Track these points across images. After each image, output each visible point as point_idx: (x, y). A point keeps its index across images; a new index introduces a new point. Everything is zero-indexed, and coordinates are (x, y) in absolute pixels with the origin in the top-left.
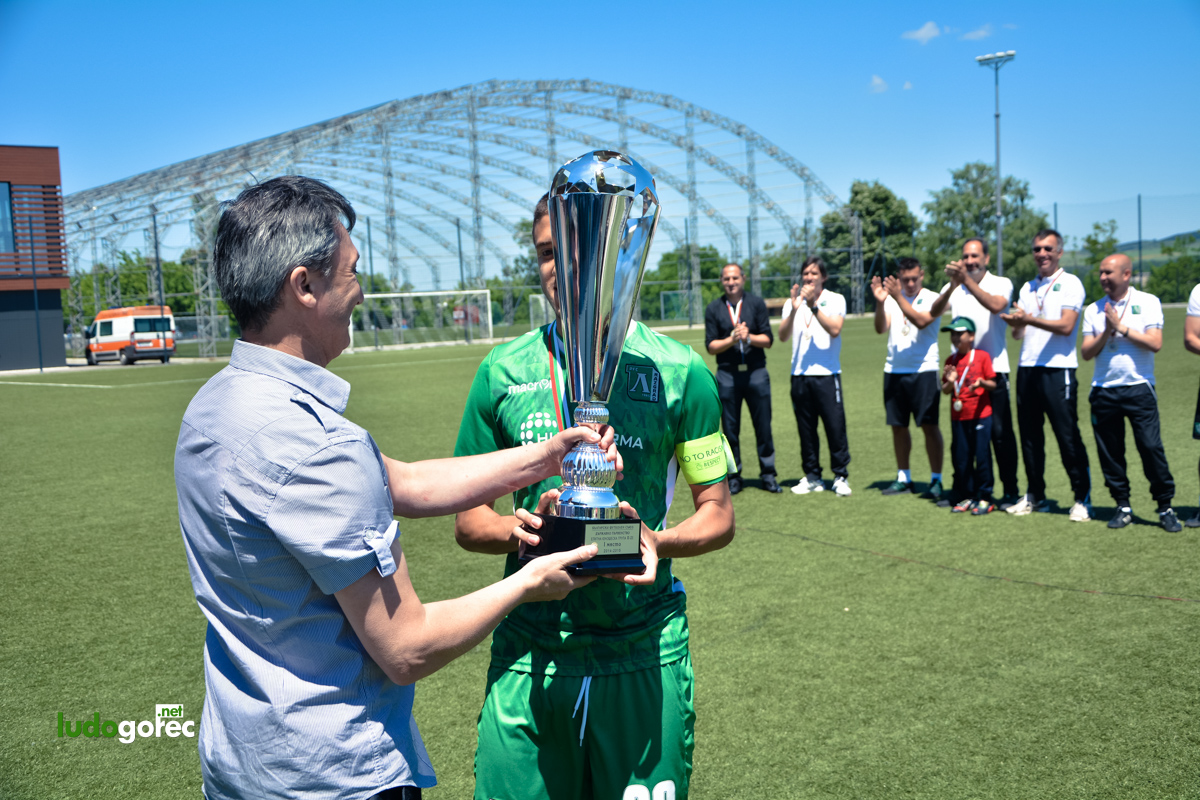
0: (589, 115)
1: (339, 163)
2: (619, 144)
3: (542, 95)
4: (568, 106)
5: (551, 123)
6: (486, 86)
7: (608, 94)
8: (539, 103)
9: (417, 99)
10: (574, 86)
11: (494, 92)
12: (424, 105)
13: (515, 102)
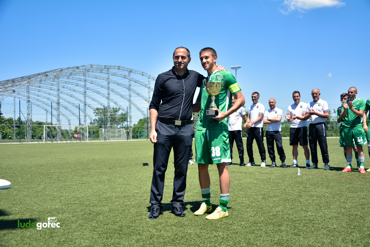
0: (120, 76)
1: (41, 87)
2: (128, 86)
3: (106, 70)
4: (114, 74)
5: (108, 78)
6: (90, 66)
7: (126, 70)
8: (105, 72)
9: (68, 68)
10: (116, 68)
11: (92, 68)
12: (70, 71)
13: (98, 71)
